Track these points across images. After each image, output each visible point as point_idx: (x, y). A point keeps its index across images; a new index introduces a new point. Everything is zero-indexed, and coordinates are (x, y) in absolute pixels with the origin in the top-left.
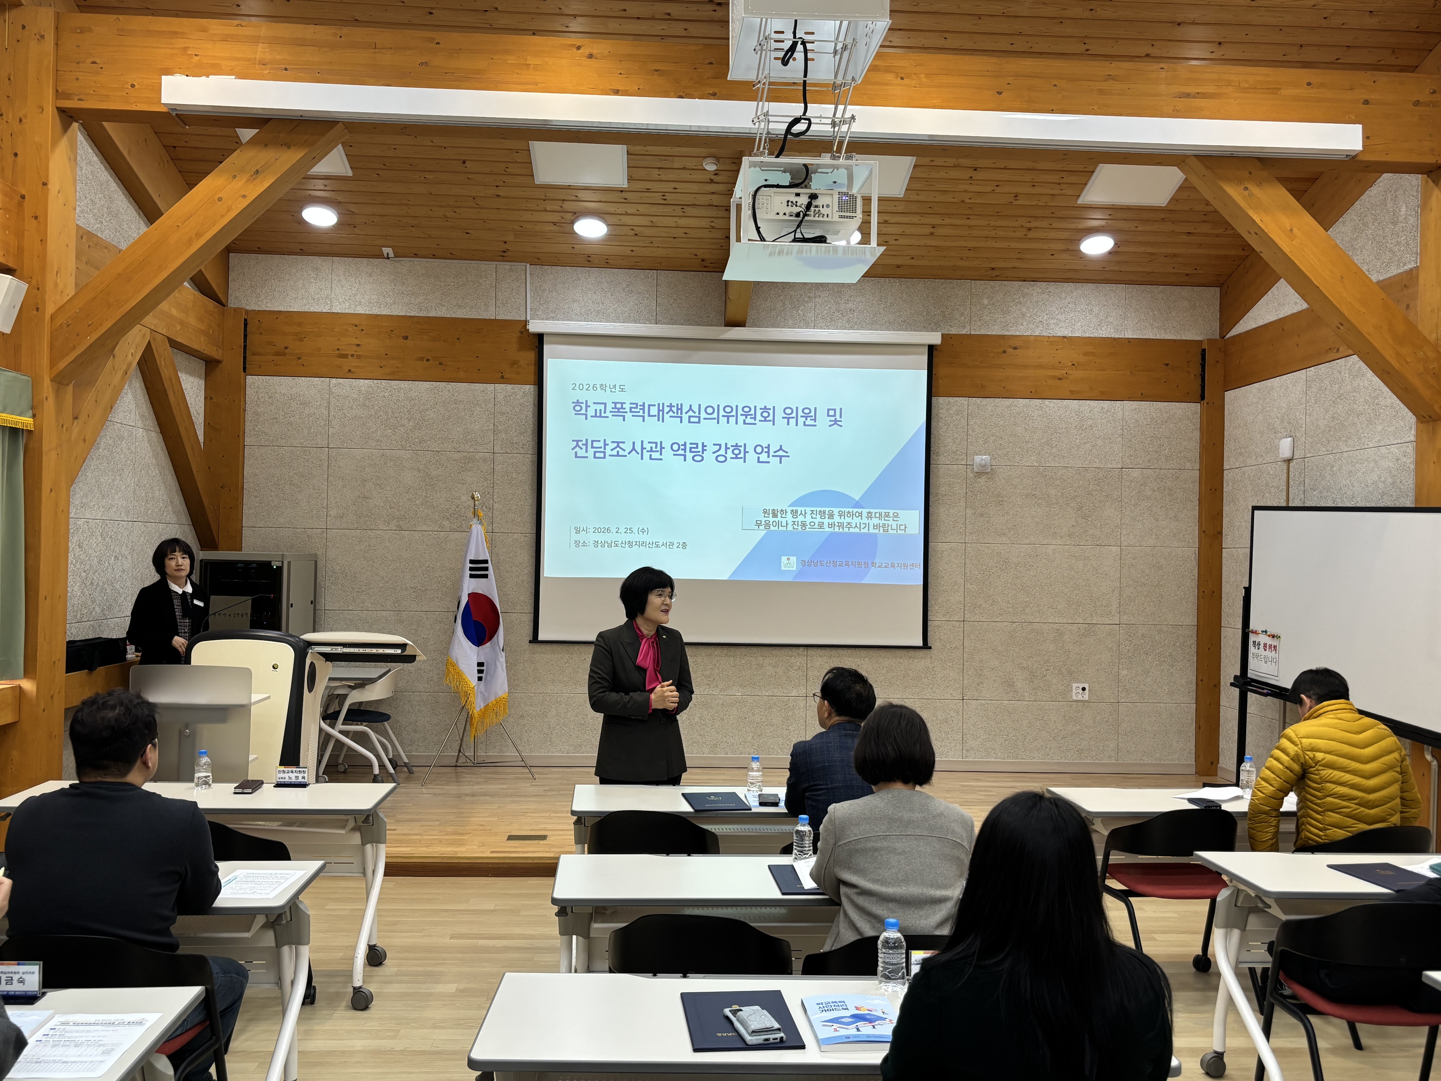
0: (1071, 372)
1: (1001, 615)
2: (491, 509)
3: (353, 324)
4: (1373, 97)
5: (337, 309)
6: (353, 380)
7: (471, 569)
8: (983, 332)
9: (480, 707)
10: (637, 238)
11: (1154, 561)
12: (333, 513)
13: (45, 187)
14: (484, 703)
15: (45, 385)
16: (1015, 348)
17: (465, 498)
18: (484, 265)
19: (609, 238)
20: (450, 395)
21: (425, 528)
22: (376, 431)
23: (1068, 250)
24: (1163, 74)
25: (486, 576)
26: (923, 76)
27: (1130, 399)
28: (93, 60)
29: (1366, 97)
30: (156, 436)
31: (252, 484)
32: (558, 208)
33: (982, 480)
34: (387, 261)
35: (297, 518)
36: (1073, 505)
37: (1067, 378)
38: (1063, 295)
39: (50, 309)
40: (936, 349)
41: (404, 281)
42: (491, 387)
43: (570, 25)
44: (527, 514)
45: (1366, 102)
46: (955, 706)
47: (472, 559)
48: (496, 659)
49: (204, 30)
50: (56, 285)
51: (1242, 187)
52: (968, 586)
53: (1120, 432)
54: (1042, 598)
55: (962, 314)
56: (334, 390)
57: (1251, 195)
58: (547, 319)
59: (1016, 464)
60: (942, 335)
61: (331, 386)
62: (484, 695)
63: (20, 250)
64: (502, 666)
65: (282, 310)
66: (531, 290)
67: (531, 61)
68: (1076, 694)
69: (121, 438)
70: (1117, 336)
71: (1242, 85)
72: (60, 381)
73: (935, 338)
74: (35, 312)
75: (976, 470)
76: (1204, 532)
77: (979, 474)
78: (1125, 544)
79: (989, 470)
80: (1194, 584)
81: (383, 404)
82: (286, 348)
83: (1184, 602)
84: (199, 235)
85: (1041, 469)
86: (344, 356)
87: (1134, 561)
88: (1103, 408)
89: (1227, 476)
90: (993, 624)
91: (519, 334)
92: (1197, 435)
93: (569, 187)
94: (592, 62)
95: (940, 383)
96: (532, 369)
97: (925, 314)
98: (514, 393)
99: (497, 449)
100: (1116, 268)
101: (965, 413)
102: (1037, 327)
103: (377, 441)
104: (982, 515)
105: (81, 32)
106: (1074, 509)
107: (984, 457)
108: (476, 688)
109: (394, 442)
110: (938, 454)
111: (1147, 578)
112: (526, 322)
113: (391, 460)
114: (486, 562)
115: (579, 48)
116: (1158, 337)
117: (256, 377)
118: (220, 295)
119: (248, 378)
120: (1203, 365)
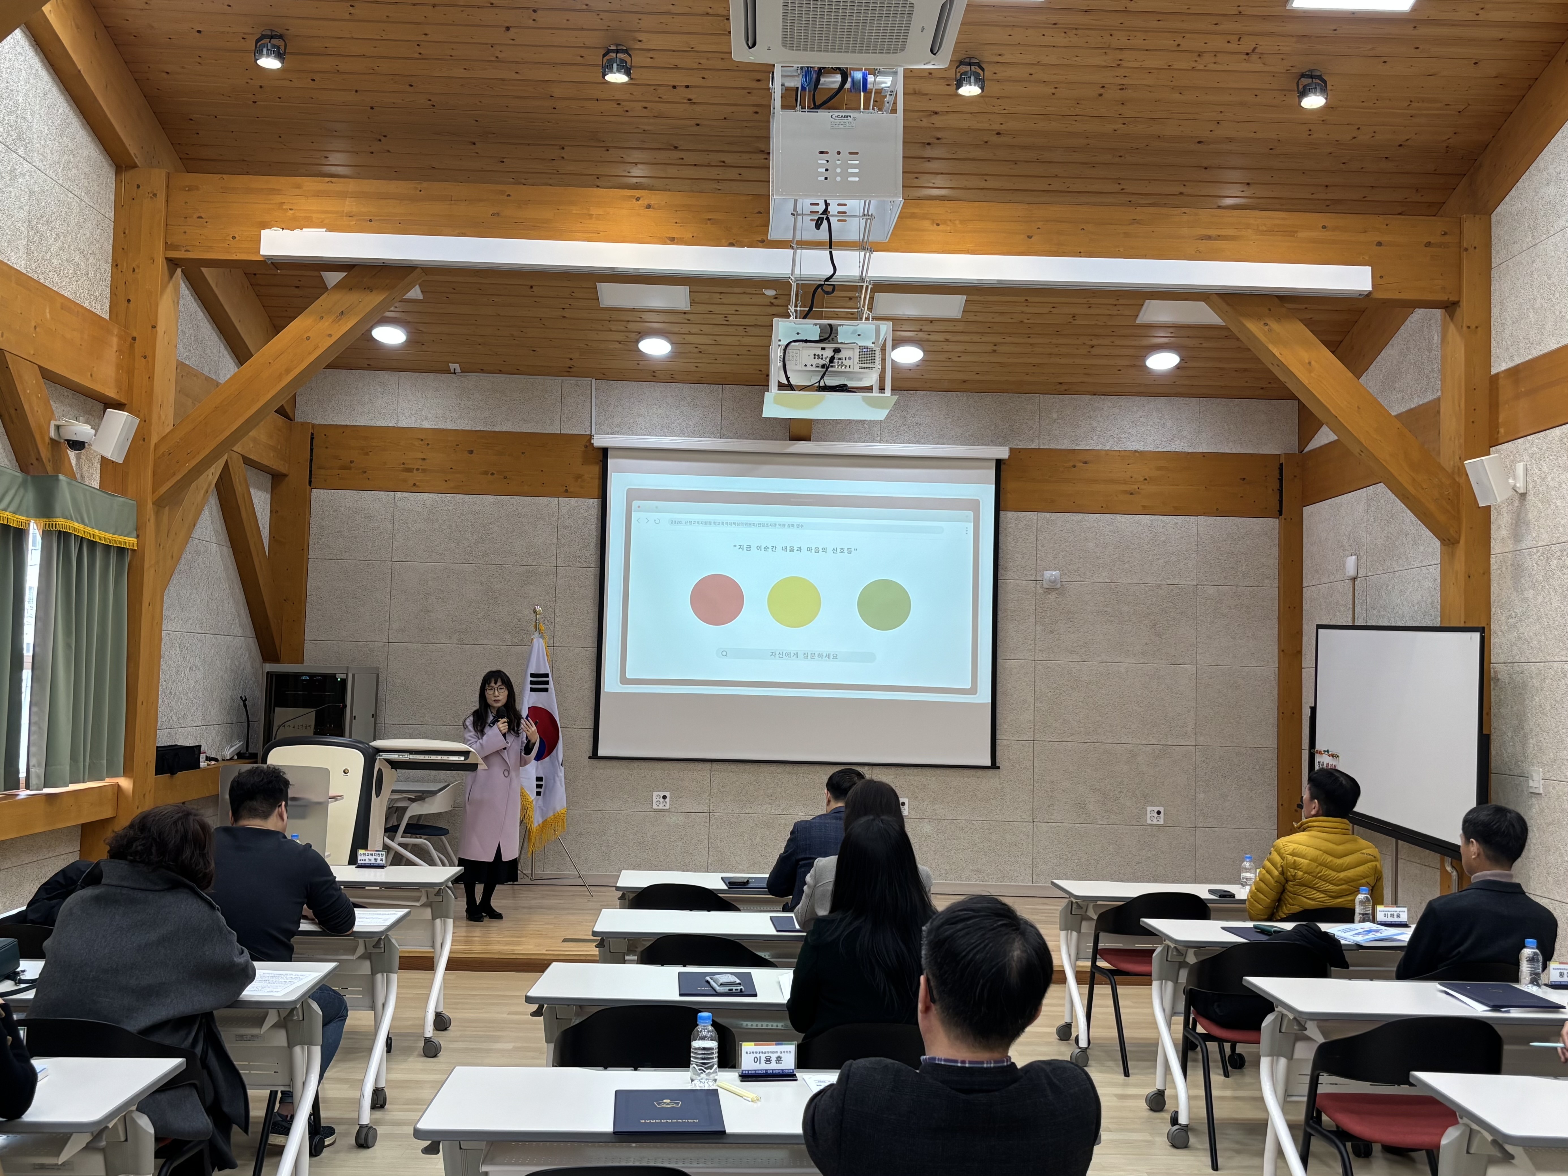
0: (1143, 487)
1: (1072, 734)
2: (553, 623)
3: (419, 439)
4: (1385, 239)
5: (403, 424)
6: (418, 494)
7: (532, 683)
8: (1053, 446)
9: (538, 822)
10: (700, 355)
11: (1232, 682)
12: (395, 626)
13: (154, 330)
14: (543, 818)
15: (148, 508)
16: (1086, 463)
17: (528, 612)
18: (549, 381)
19: (675, 354)
20: (514, 508)
21: (485, 642)
22: (439, 545)
23: (1134, 366)
24: (1185, 218)
25: (546, 690)
26: (957, 222)
27: (1204, 515)
28: (199, 215)
29: (1379, 239)
30: (227, 551)
31: (315, 598)
32: (623, 328)
33: (1053, 596)
34: (453, 376)
35: (359, 632)
36: (1146, 622)
37: (1139, 493)
38: (1135, 409)
39: (154, 439)
40: (1004, 464)
41: (470, 396)
42: (554, 501)
43: (631, 170)
44: (588, 628)
45: (1379, 244)
46: (1024, 829)
47: (533, 672)
48: (555, 774)
49: (299, 187)
50: (160, 417)
51: (1262, 323)
52: (1038, 704)
53: (1194, 548)
54: (1115, 718)
55: (1031, 428)
56: (399, 503)
57: (1270, 330)
58: (611, 434)
59: (1087, 580)
60: (1011, 449)
61: (396, 499)
62: (542, 810)
63: (130, 387)
64: (561, 781)
65: (348, 424)
66: (596, 405)
67: (594, 211)
68: (1151, 817)
69: (198, 553)
70: (1190, 451)
71: (1261, 228)
72: (159, 504)
73: (1003, 453)
74: (141, 442)
75: (1045, 586)
76: (1283, 651)
77: (1048, 590)
78: (1201, 663)
79: (1059, 586)
80: (1274, 705)
81: (447, 518)
82: (352, 462)
83: (1263, 723)
84: (288, 371)
85: (1113, 585)
86: (409, 470)
87: (1210, 680)
88: (1176, 524)
89: (1307, 593)
90: (1064, 744)
91: (583, 448)
92: (1275, 551)
93: (633, 310)
94: (650, 212)
95: (1008, 498)
96: (596, 483)
97: (993, 428)
98: (578, 506)
99: (560, 562)
100: (1187, 382)
101: (1035, 528)
102: (1108, 441)
104: (1051, 632)
105: (188, 190)
106: (1147, 627)
107: (1054, 573)
108: (534, 803)
109: (457, 556)
110: (1006, 569)
111: (1224, 698)
112: (590, 437)
113: (454, 573)
114: (547, 675)
115: (638, 199)
116: (1234, 451)
117: (321, 491)
118: (288, 410)
119: (314, 491)
120: (1281, 480)
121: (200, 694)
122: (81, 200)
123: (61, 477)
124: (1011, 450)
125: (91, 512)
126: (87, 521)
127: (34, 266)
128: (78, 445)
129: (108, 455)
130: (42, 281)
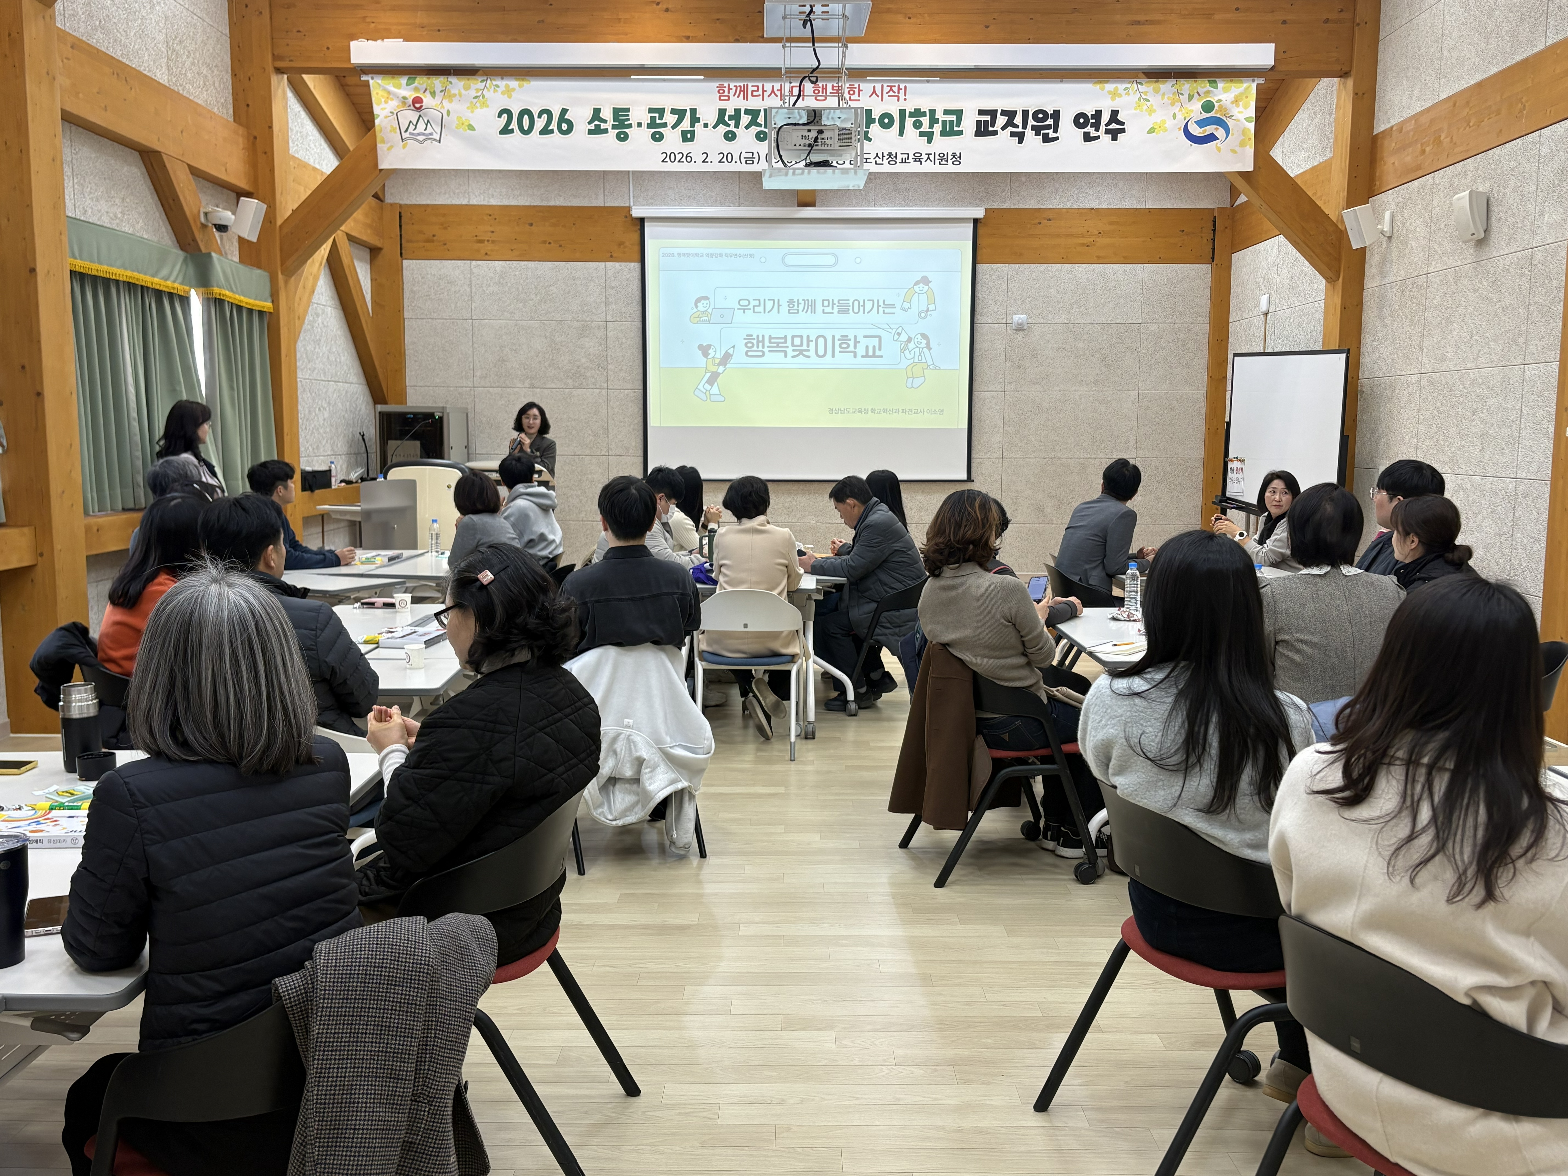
0: (1097, 239)
1: (1034, 452)
3: (487, 214)
4: (1289, 17)
5: (474, 202)
6: (490, 262)
8: (1022, 206)
11: (1168, 404)
12: (478, 374)
13: (270, 129)
16: (1049, 220)
17: (584, 360)
21: (553, 386)
22: (509, 305)
27: (1149, 262)
28: (298, 29)
29: (1284, 18)
30: (340, 313)
31: (412, 351)
33: (1020, 336)
35: (450, 379)
36: (1098, 356)
37: (1094, 245)
39: (279, 222)
40: (980, 222)
42: (602, 265)
44: (635, 373)
45: (1284, 22)
50: (282, 204)
52: (1006, 428)
53: (1139, 291)
54: (1070, 437)
55: (1004, 190)
56: (475, 270)
58: (646, 206)
59: (1049, 322)
61: (472, 267)
63: (256, 178)
65: (429, 203)
66: (633, 180)
67: (622, 15)
69: (317, 315)
70: (1138, 207)
71: (1183, 12)
73: (979, 213)
75: (1014, 327)
76: (1212, 377)
77: (1017, 331)
78: (1143, 389)
79: (1025, 327)
80: (1202, 423)
81: (514, 282)
82: (434, 236)
83: (1193, 438)
85: (1071, 325)
86: (481, 241)
87: (1150, 404)
88: (1125, 271)
89: (1232, 328)
90: (1027, 460)
91: (624, 219)
92: (1208, 292)
94: (668, 15)
95: (982, 253)
96: (637, 248)
97: (970, 191)
98: (621, 269)
99: (609, 318)
101: (1006, 278)
102: (1069, 200)
103: (511, 313)
104: (1019, 367)
106: (1098, 360)
107: (1021, 316)
109: (525, 314)
110: (981, 314)
111: (1160, 417)
112: (629, 209)
113: (523, 329)
116: (1175, 206)
117: (411, 261)
118: (380, 194)
119: (405, 262)
120: (1214, 231)
121: (328, 430)
122: (203, 20)
123: (213, 254)
124: (986, 210)
125: (237, 282)
126: (234, 289)
127: (174, 80)
128: (222, 228)
129: (245, 235)
130: (181, 92)
